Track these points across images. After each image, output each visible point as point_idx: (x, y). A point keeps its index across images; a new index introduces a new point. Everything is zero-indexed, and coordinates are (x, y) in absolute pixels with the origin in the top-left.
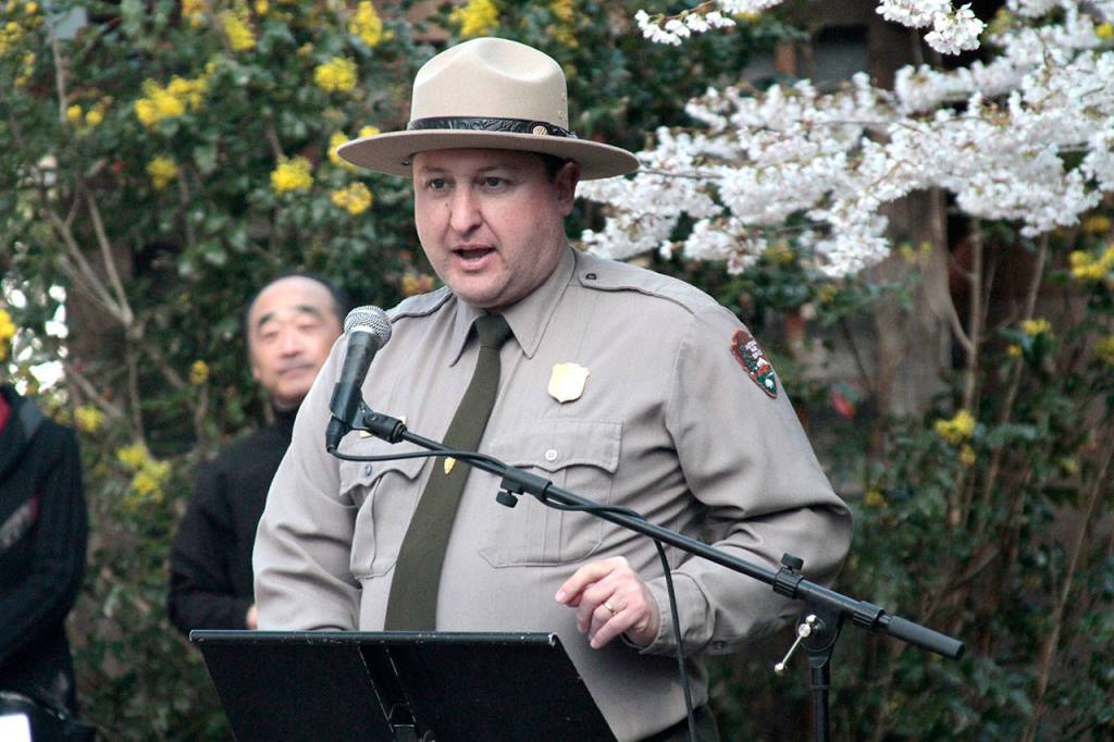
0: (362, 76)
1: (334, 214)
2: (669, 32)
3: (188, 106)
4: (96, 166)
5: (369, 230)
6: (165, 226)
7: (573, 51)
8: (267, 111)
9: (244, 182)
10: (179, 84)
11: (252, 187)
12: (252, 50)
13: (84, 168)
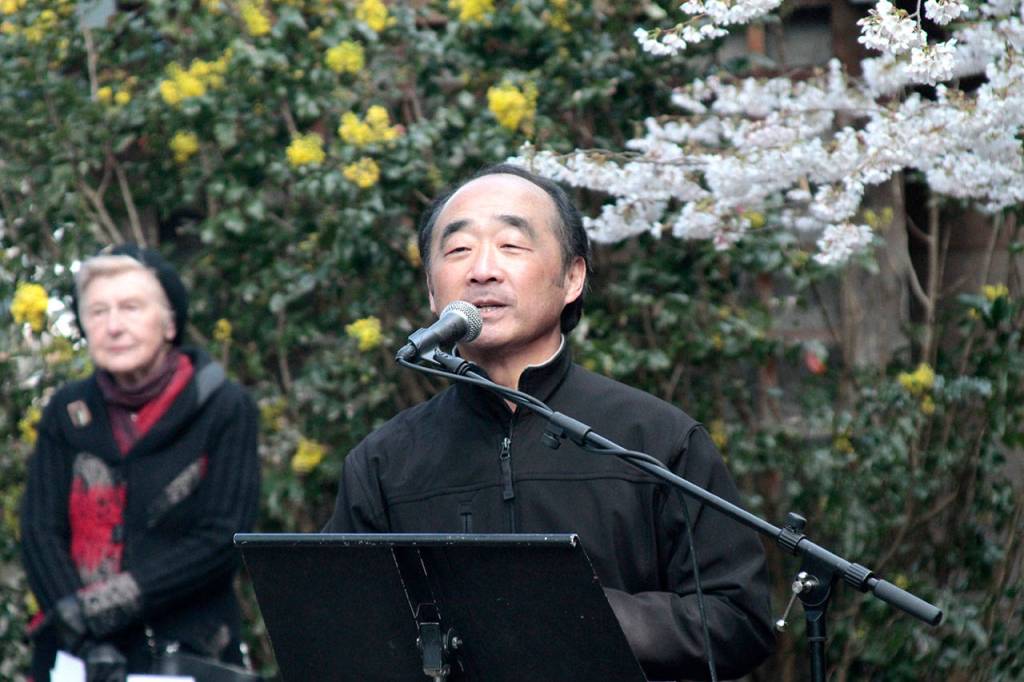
0: (369, 57)
1: (345, 186)
2: (666, 45)
3: (209, 87)
4: (125, 142)
5: (377, 202)
6: (189, 198)
7: (565, 35)
8: (282, 91)
9: (260, 157)
10: (200, 67)
11: (268, 161)
12: (268, 35)
13: (113, 144)
